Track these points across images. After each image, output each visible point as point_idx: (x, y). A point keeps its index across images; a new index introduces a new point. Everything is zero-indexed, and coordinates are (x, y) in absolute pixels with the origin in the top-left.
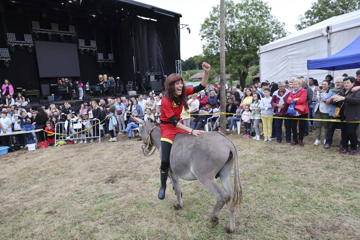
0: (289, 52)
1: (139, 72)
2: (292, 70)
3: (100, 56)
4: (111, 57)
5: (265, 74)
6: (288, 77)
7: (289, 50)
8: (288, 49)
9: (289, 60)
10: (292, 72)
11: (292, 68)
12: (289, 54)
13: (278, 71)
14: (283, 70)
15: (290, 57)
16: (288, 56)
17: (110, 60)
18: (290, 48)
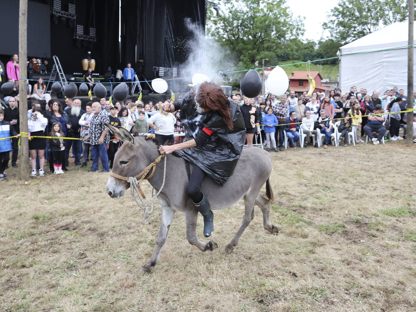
0: (385, 58)
1: (141, 61)
2: (387, 78)
3: (80, 30)
4: (93, 32)
5: (348, 80)
6: (380, 86)
7: (384, 56)
8: (384, 54)
9: (383, 66)
10: (387, 81)
11: (387, 76)
12: (384, 60)
13: (366, 78)
14: (374, 77)
15: (385, 64)
16: (383, 62)
17: (91, 38)
18: (385, 54)
